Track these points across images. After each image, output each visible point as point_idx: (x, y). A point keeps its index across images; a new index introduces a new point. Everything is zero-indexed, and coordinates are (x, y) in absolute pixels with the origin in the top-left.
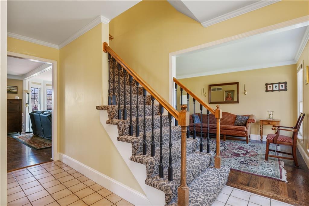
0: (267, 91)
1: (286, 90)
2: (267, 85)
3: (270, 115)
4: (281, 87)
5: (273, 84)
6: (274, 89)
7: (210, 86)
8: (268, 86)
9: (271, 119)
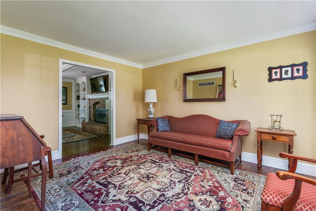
0: (270, 80)
1: (305, 76)
2: (270, 69)
3: (276, 121)
4: (295, 72)
5: (281, 67)
6: (284, 76)
7: (186, 75)
8: (274, 71)
9: (276, 129)
